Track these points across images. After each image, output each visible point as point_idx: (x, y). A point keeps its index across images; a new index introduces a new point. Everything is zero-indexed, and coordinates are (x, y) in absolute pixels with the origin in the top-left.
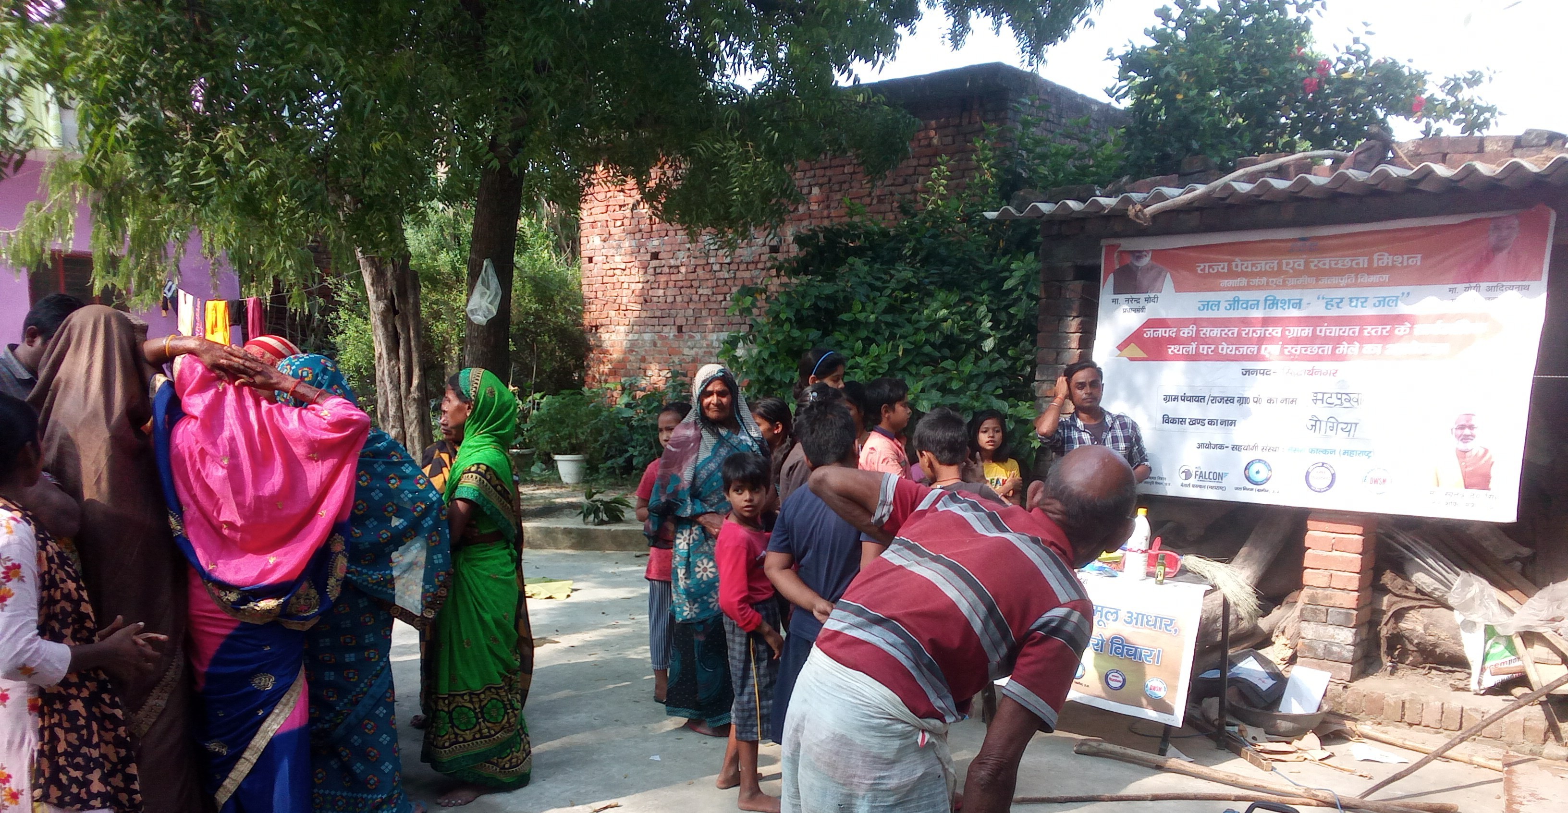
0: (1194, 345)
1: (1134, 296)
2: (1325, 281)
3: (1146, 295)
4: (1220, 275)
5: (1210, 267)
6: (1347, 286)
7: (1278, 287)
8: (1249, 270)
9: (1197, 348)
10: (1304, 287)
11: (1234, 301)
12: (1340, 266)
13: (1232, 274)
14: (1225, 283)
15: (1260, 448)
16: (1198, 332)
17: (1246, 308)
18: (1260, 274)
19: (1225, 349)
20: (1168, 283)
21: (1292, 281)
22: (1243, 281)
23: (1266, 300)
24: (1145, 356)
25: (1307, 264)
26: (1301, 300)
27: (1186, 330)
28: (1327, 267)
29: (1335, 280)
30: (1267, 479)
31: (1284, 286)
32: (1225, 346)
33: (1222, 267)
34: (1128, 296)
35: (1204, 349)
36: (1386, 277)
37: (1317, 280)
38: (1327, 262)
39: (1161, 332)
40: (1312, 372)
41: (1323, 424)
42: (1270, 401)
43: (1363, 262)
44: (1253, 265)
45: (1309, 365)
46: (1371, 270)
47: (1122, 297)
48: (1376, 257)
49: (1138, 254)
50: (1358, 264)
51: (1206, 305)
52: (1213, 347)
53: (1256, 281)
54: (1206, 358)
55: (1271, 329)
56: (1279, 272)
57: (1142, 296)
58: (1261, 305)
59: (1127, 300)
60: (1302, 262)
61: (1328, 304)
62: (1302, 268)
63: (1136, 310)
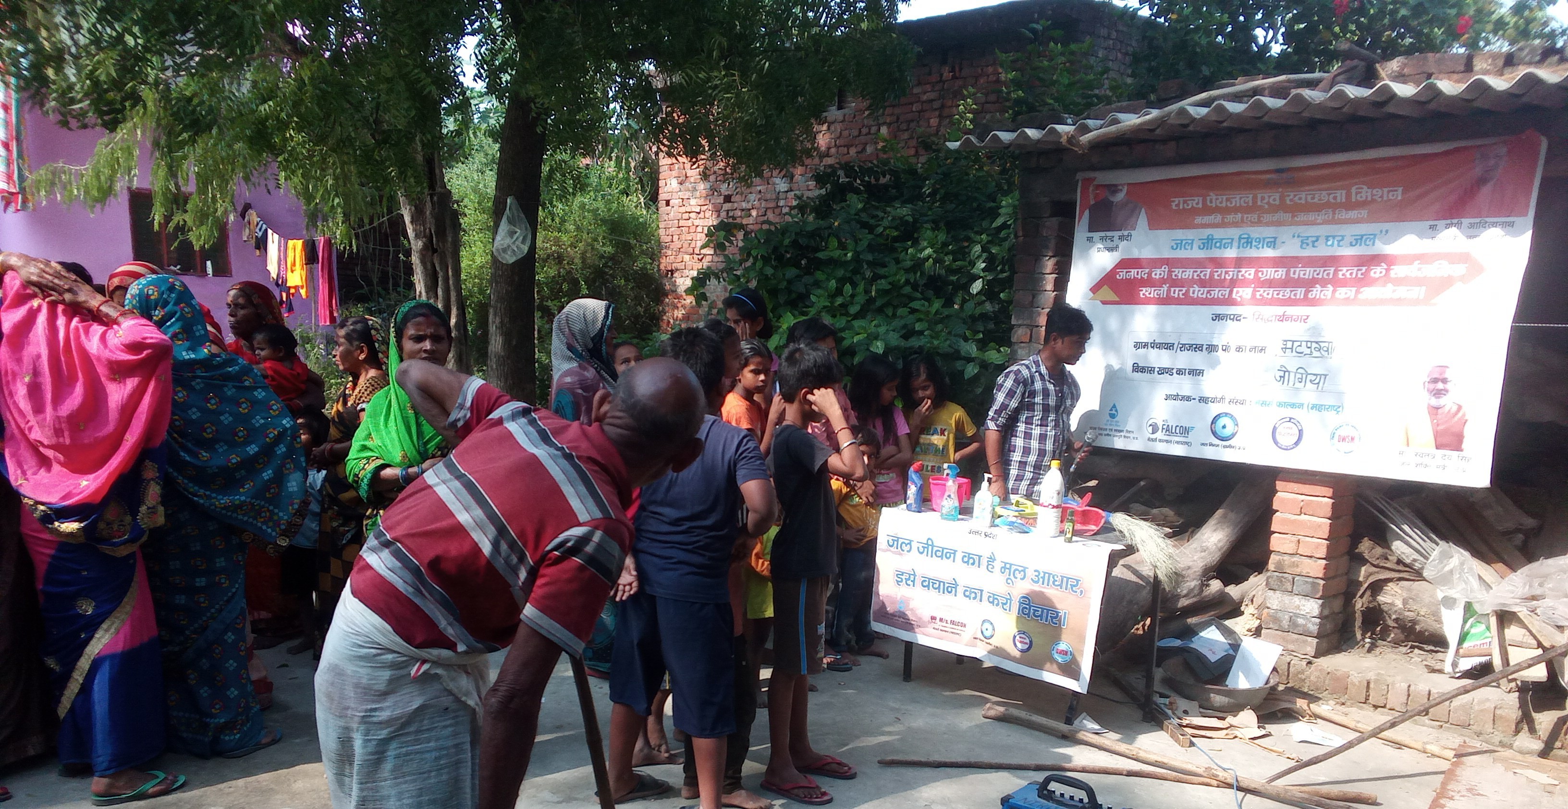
0: (1165, 287)
1: (1109, 234)
2: (1302, 217)
3: (1120, 233)
4: (1194, 212)
5: (1185, 202)
6: (1325, 222)
7: (1253, 224)
8: (1224, 205)
9: (1169, 291)
10: (1279, 224)
11: (1208, 239)
12: (1316, 200)
13: (1207, 210)
14: (1199, 220)
15: (1227, 400)
16: (1170, 272)
17: (1220, 248)
18: (1236, 210)
19: (1197, 292)
20: (1142, 221)
21: (1267, 217)
22: (1218, 218)
23: (1240, 238)
24: (1117, 299)
25: (1282, 198)
26: (1275, 238)
27: (1158, 271)
28: (1303, 202)
29: (1312, 216)
30: (1233, 435)
31: (1259, 223)
32: (1197, 289)
33: (1195, 202)
34: (1103, 234)
35: (1176, 293)
36: (1364, 213)
37: (1293, 217)
38: (1303, 196)
39: (1133, 273)
40: (1283, 318)
41: (1292, 375)
42: (1239, 349)
43: (1341, 196)
44: (1227, 200)
45: (1280, 310)
46: (1349, 205)
47: (1096, 235)
48: (1354, 190)
49: (1113, 189)
50: (1335, 198)
51: (1179, 245)
52: (1184, 289)
53: (1230, 218)
54: (1178, 302)
55: (1243, 270)
56: (1252, 208)
57: (1116, 234)
58: (1235, 244)
59: (1102, 238)
60: (1277, 196)
61: (1304, 244)
62: (1277, 202)
63: (1110, 249)
